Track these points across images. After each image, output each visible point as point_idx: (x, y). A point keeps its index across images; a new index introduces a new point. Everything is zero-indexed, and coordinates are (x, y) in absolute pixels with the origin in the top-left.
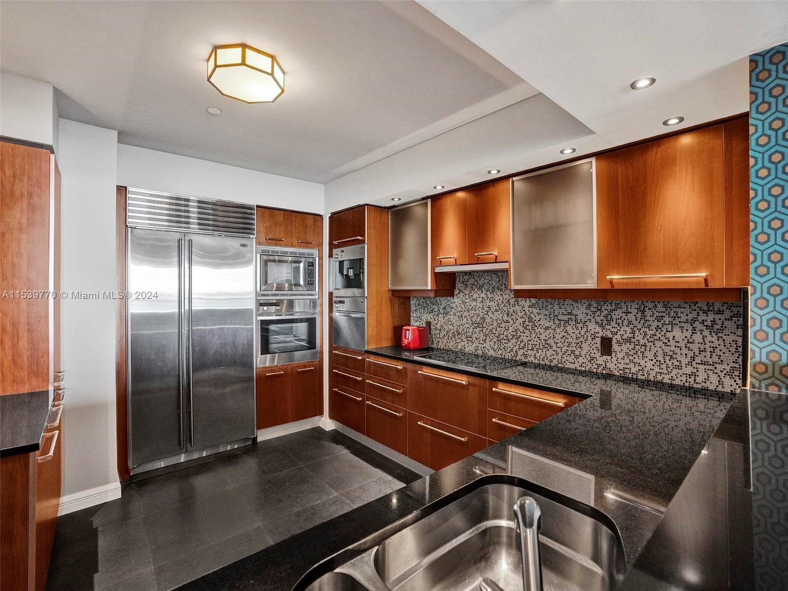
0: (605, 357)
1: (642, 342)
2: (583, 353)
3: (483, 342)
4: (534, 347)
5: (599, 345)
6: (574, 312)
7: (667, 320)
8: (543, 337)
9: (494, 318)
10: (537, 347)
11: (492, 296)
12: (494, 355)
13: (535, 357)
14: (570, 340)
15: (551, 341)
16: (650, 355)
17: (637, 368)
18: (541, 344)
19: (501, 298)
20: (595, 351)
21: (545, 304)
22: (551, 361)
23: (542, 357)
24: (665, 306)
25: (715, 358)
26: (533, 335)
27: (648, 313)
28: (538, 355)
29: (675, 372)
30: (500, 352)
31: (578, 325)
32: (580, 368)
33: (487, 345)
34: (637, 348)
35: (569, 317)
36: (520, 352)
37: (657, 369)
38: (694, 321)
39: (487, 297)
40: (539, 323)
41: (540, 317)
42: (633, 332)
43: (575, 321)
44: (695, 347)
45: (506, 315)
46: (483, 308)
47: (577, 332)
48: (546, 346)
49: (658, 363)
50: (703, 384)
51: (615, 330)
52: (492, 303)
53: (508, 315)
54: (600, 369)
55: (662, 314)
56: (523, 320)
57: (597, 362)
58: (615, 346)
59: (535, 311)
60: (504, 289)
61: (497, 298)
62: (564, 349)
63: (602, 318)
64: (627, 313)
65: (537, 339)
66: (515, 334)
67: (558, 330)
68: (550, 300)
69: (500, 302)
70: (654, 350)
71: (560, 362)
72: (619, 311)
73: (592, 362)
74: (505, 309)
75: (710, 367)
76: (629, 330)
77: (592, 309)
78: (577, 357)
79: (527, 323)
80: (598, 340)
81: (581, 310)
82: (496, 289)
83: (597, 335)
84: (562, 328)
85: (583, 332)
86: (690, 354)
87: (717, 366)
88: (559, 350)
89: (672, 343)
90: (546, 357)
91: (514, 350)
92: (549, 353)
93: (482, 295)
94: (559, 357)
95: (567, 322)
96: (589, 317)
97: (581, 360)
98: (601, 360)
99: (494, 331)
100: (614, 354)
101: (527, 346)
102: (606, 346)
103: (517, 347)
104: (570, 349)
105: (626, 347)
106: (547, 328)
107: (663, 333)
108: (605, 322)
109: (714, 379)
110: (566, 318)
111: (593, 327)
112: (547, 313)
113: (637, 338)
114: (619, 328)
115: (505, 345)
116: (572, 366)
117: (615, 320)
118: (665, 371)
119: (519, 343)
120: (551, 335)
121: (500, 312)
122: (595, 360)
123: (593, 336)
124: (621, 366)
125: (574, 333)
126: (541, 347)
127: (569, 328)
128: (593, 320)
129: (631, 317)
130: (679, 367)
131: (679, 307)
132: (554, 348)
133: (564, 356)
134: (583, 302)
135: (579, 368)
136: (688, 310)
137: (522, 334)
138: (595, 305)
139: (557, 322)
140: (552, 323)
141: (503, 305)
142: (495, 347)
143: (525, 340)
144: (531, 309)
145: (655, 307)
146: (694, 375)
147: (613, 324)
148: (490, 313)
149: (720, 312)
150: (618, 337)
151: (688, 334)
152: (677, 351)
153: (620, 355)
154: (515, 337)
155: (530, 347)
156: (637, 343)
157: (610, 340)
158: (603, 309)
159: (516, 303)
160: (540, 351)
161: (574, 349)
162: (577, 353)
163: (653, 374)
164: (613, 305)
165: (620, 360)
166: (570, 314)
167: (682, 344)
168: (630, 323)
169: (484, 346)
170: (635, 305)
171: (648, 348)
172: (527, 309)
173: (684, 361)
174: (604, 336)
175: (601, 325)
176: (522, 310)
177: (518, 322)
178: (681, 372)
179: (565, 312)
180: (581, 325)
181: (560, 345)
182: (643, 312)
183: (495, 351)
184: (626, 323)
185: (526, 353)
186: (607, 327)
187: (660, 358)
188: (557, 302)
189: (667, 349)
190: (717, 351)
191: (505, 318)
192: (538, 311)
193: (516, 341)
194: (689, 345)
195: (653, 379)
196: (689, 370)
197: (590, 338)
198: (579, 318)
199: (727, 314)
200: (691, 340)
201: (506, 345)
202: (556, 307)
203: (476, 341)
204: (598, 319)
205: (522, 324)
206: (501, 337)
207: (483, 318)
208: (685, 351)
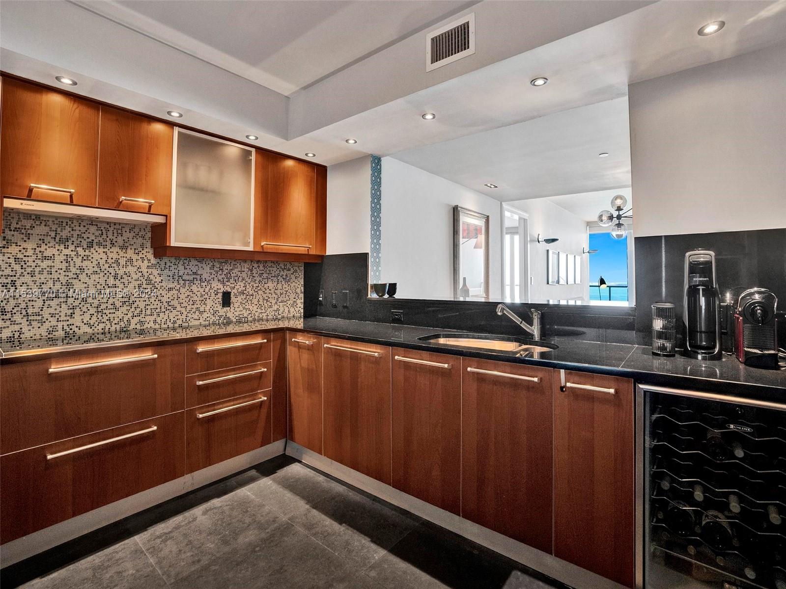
0: (225, 309)
1: (251, 293)
2: (207, 309)
3: (68, 318)
4: (153, 311)
5: (220, 300)
6: (199, 272)
7: (265, 275)
8: (164, 299)
9: (90, 283)
10: (158, 310)
11: (87, 253)
12: (89, 331)
13: (155, 322)
14: (195, 298)
15: (175, 303)
16: (255, 301)
17: (248, 312)
18: (163, 307)
19: (105, 257)
20: (218, 305)
21: (168, 264)
22: (175, 322)
23: (163, 321)
24: (264, 266)
25: (287, 298)
26: (152, 300)
27: (254, 271)
28: (158, 320)
29: (269, 310)
30: (102, 326)
31: (203, 284)
32: (205, 323)
33: (77, 320)
34: (248, 297)
35: (194, 276)
36: (136, 319)
37: (259, 311)
38: (278, 275)
39: (77, 255)
40: (160, 284)
41: (161, 278)
42: (245, 287)
43: (200, 280)
44: (278, 292)
45: (112, 279)
46: (68, 270)
47: (202, 290)
48: (169, 308)
49: (260, 306)
50: (282, 315)
51: (233, 285)
52: (86, 263)
53: (115, 277)
54: (222, 319)
55: (263, 272)
56: (139, 282)
57: (218, 315)
58: (233, 299)
59: (155, 272)
60: (109, 245)
61: (96, 256)
62: (189, 308)
63: (223, 276)
64: (241, 272)
65: (157, 302)
66: (126, 300)
67: (182, 290)
68: (173, 260)
69: (102, 262)
70: (258, 297)
71: (184, 321)
72: (236, 271)
73: (215, 314)
74: (111, 270)
75: (286, 303)
76: (242, 285)
77: (215, 269)
78: (201, 313)
79: (144, 286)
80: (220, 296)
81: (205, 270)
82: (94, 244)
83: (219, 291)
84: (187, 287)
85: (207, 290)
86: (276, 297)
87: (288, 302)
88: (183, 310)
89: (268, 291)
90: (168, 320)
91: (125, 319)
92: (172, 316)
93: (66, 252)
94: (184, 317)
95: (192, 282)
96: (213, 276)
97: (205, 315)
98: (222, 311)
99: (90, 300)
100: (232, 305)
101: (144, 312)
102: (226, 300)
103: (130, 314)
104: (195, 306)
105: (239, 299)
106: (170, 289)
107: (263, 285)
108: (225, 280)
109: (286, 310)
110: (191, 278)
111: (216, 285)
112: (171, 274)
113: (248, 290)
114: (235, 284)
115: (109, 315)
116: (197, 323)
117: (233, 278)
118: (263, 311)
119: (133, 309)
120: (175, 296)
121: (102, 274)
122: (217, 312)
123: (216, 292)
124: (237, 314)
125: (199, 291)
126: (163, 310)
127: (194, 288)
128: (216, 279)
129: (244, 275)
130: (271, 307)
131: (271, 267)
132: (179, 308)
133: (189, 315)
134: (207, 263)
135: (203, 323)
136: (275, 269)
137: (137, 300)
138: (218, 266)
139: (182, 282)
140: (176, 284)
141: (107, 266)
142: (92, 322)
143: (142, 305)
144: (150, 271)
145: (259, 267)
146: (278, 310)
147: (232, 281)
148: (83, 277)
149: (289, 270)
150: (235, 291)
151: (275, 284)
152: (270, 295)
153: (236, 305)
154: (127, 303)
155: (148, 312)
156: (247, 294)
157: (229, 293)
158: (224, 269)
159: (128, 263)
160: (161, 315)
161: (199, 306)
162: (202, 309)
163: (257, 314)
164: (232, 265)
165: (236, 309)
166: (195, 273)
167: (272, 292)
168: (243, 279)
169: (68, 323)
170: (246, 265)
171: (254, 296)
172: (144, 270)
173: (274, 302)
174: (225, 291)
175: (223, 283)
176: (137, 272)
177: (131, 286)
178: (271, 309)
179: (190, 273)
180: (206, 283)
181: (185, 304)
182: (251, 270)
183: (91, 326)
184: (240, 279)
185: (143, 320)
186: (227, 283)
187: (261, 303)
188: (181, 263)
189: (265, 296)
190: (288, 294)
191: (111, 281)
192: (159, 272)
193: (128, 308)
194: (276, 291)
195: (257, 319)
196: (275, 307)
197: (213, 295)
198: (203, 277)
199: (292, 270)
200: (277, 288)
201: (112, 316)
202: (181, 267)
203: (50, 319)
204: (220, 278)
205: (137, 287)
206: (103, 306)
207: (69, 285)
208: (274, 295)
